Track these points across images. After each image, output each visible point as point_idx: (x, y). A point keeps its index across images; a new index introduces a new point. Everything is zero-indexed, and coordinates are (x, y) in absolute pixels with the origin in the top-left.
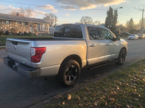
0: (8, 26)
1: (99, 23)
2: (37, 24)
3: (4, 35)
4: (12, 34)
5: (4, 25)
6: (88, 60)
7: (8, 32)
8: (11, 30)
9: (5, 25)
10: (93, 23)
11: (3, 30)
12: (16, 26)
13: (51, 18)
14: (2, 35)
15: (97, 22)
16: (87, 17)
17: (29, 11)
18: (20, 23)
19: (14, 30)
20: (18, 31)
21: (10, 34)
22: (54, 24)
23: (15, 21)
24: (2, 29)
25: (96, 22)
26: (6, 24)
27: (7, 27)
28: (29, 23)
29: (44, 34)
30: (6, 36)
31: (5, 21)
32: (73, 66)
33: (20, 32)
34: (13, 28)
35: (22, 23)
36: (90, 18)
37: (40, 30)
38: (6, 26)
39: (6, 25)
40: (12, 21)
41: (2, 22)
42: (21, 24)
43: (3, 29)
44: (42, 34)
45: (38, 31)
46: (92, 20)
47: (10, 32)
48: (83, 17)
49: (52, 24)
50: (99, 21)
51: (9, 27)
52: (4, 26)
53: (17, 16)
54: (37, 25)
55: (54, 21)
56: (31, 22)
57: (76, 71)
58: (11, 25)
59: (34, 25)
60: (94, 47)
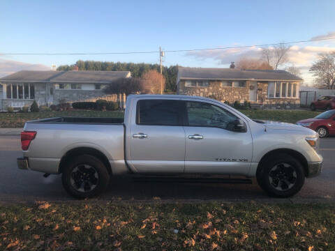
0: (206, 90)
5: (199, 90)
6: (129, 162)
9: (201, 90)
12: (220, 89)
23: (219, 81)
26: (204, 88)
27: (203, 92)
28: (248, 82)
29: (284, 106)
31: (201, 82)
32: (87, 167)
34: (214, 94)
35: (233, 83)
37: (275, 97)
39: (203, 90)
41: (196, 85)
42: (231, 85)
44: (279, 105)
45: (270, 99)
51: (207, 93)
52: (198, 92)
54: (266, 85)
56: (253, 79)
57: (96, 175)
58: (211, 88)
59: (260, 87)
60: (144, 139)
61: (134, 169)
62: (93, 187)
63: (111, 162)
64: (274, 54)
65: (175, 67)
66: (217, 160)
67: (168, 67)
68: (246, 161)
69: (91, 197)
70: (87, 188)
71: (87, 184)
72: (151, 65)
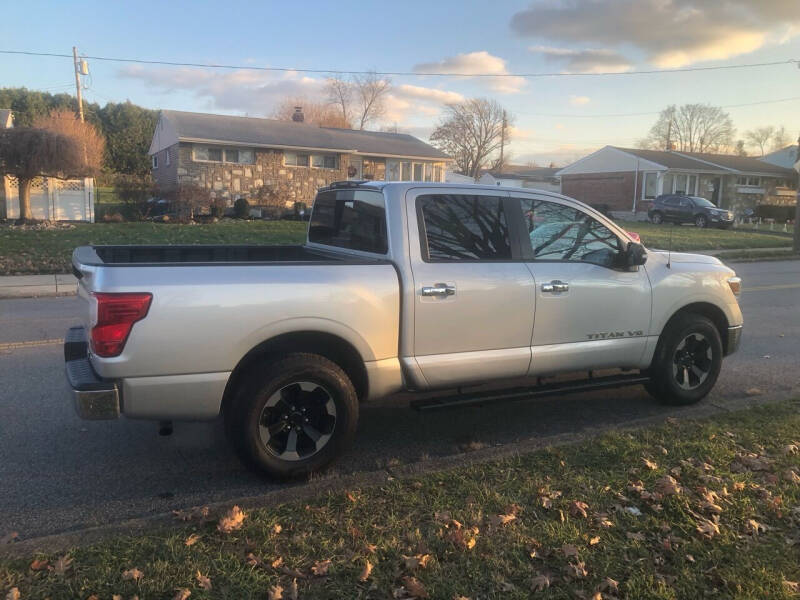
0: (248, 173)
1: (779, 139)
2: (382, 160)
3: (225, 216)
4: (265, 214)
5: (231, 172)
6: (411, 361)
7: (247, 202)
8: (259, 196)
9: (235, 172)
10: (740, 144)
11: (226, 194)
12: (282, 172)
13: (477, 123)
14: (216, 220)
15: (766, 133)
16: (693, 111)
17: (371, 93)
18: (303, 157)
19: (273, 196)
20: (288, 198)
21: (252, 212)
22: (494, 155)
23: (280, 151)
24: (220, 192)
25: (760, 137)
26: (241, 168)
27: (242, 178)
28: (343, 158)
30: (233, 221)
31: (234, 152)
32: (308, 386)
33: (298, 205)
34: (269, 183)
35: (311, 158)
36: (713, 111)
38: (237, 176)
39: (239, 172)
40: (266, 150)
41: (220, 159)
42: (307, 164)
43: (226, 189)
46: (728, 123)
47: (252, 202)
48: (670, 111)
49: (480, 156)
50: (777, 129)
51: (252, 180)
52: (229, 177)
53: (296, 123)
54: (381, 167)
55: (496, 141)
56: (356, 152)
57: (331, 408)
58: (260, 168)
59: (368, 170)
60: (449, 300)
61: (421, 379)
62: (322, 442)
63: (368, 365)
64: (355, 95)
65: (120, 107)
66: (590, 338)
67: (102, 106)
68: (639, 334)
69: (322, 470)
70: (305, 445)
71: (302, 436)
72: (47, 97)
